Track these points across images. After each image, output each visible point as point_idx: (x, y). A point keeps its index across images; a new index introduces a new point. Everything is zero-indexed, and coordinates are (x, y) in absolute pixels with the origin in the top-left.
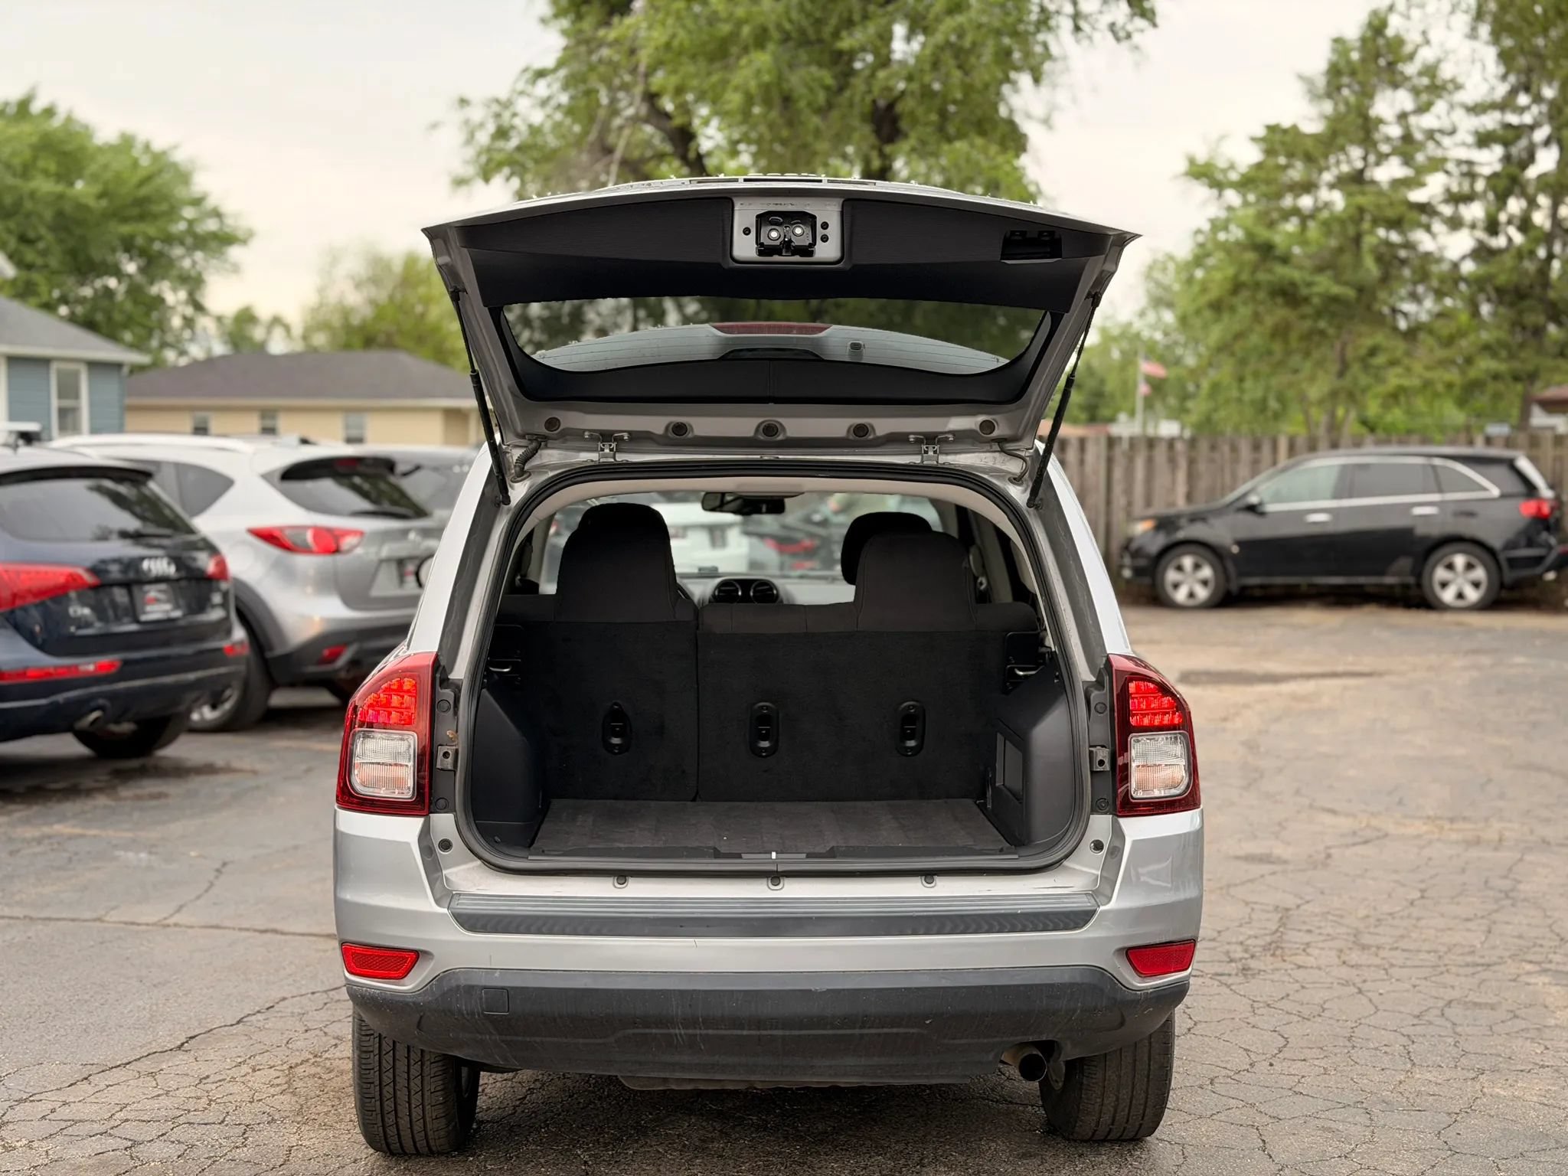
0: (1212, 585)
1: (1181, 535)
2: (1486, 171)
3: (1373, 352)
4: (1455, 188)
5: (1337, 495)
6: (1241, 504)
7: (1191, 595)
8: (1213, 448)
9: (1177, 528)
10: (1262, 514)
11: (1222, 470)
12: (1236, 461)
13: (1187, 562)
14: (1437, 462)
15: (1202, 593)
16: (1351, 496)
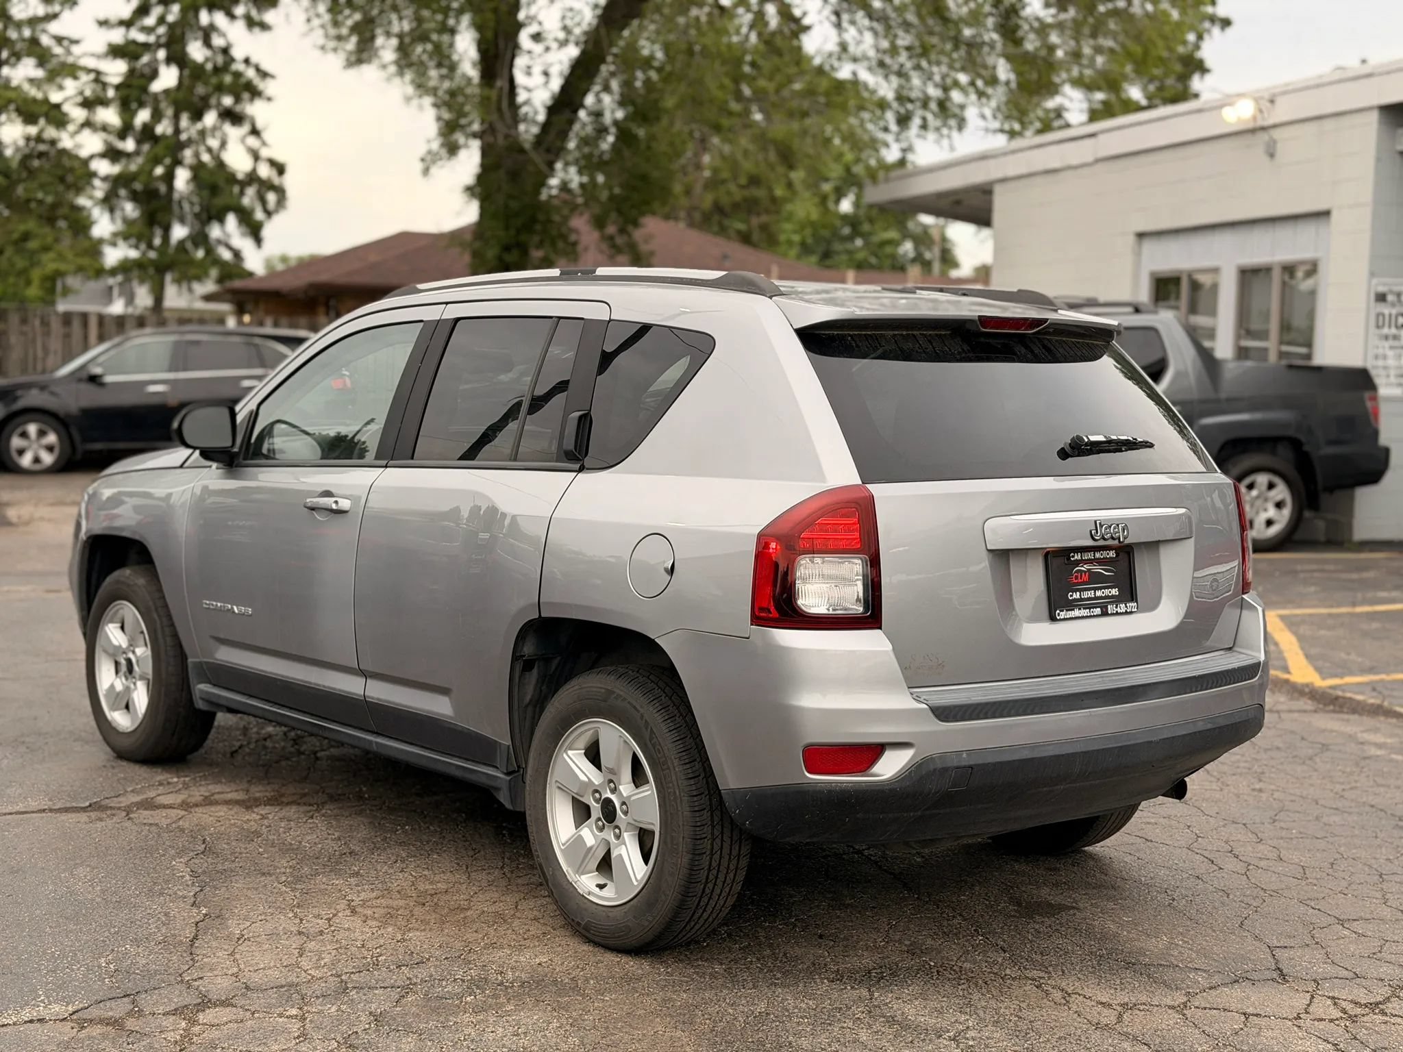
0: (57, 451)
1: (20, 404)
2: (116, 80)
3: (26, 237)
4: (88, 93)
5: (172, 368)
6: (84, 375)
7: (37, 460)
8: (24, 321)
9: (15, 399)
10: (102, 385)
11: (34, 341)
12: (47, 334)
13: (32, 429)
14: (257, 341)
15: (48, 459)
16: (185, 369)
